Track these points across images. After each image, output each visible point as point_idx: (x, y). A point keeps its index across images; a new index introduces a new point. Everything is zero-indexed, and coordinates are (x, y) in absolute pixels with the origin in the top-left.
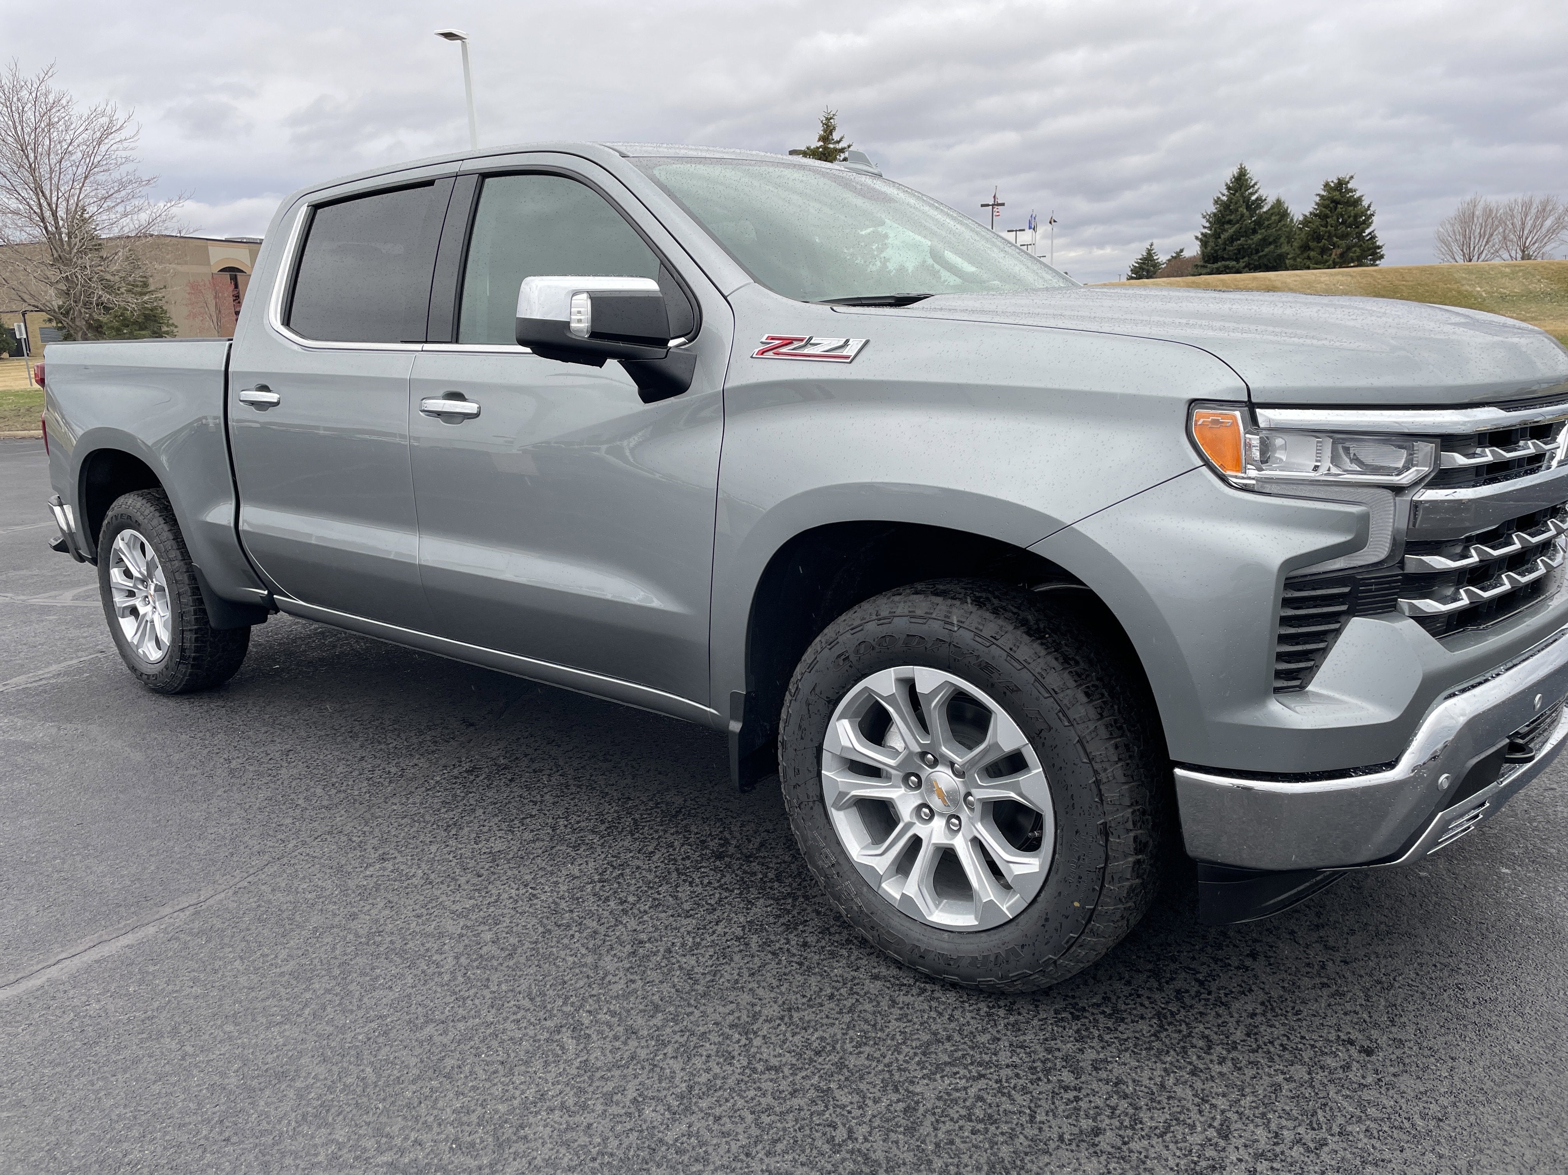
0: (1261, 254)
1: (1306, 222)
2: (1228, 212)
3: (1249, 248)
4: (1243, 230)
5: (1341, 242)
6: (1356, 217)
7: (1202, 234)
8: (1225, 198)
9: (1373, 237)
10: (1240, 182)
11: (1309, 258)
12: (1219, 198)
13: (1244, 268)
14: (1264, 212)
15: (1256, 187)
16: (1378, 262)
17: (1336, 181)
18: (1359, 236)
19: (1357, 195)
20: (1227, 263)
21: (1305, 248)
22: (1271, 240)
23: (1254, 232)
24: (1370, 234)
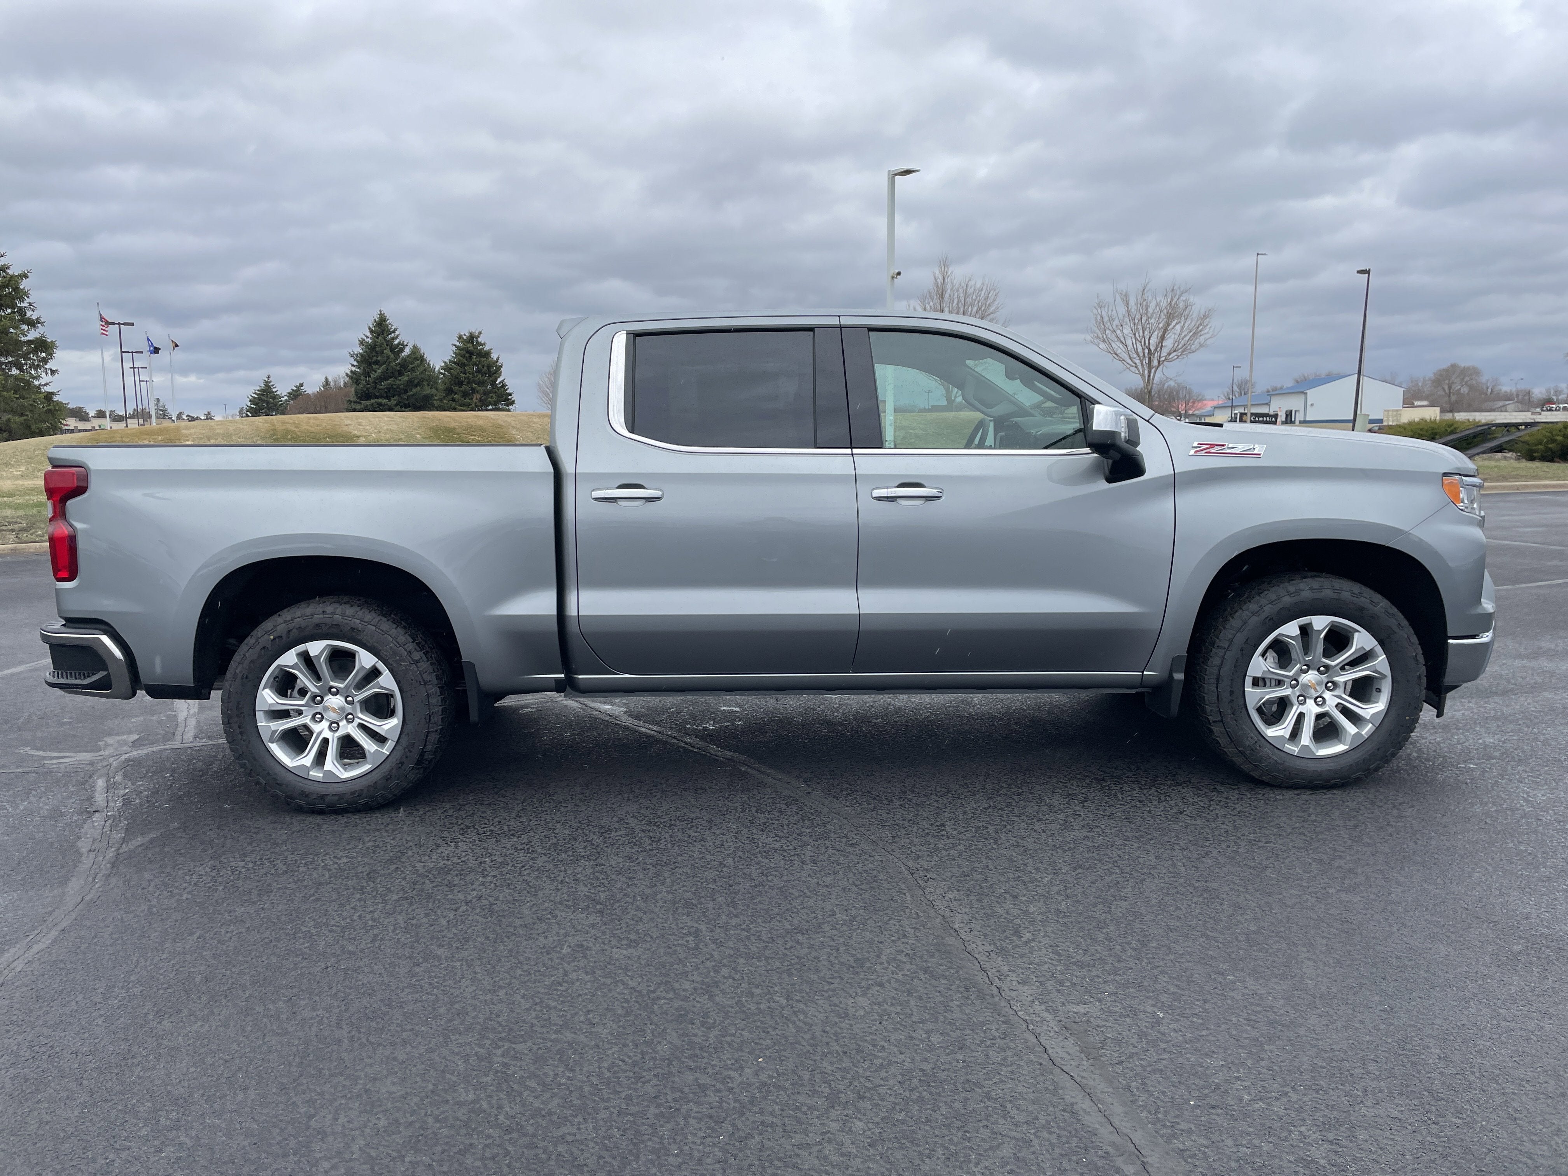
0: (409, 394)
1: (446, 368)
2: (374, 354)
3: (398, 387)
4: (390, 371)
5: (479, 388)
6: (489, 367)
7: (351, 371)
8: (370, 341)
9: (504, 386)
10: (381, 327)
11: (453, 400)
12: (363, 340)
13: (396, 405)
14: (408, 356)
15: (397, 333)
16: (510, 407)
17: (468, 334)
18: (493, 383)
19: (487, 348)
20: (380, 400)
21: (449, 391)
22: (416, 382)
23: (401, 373)
24: (501, 382)
